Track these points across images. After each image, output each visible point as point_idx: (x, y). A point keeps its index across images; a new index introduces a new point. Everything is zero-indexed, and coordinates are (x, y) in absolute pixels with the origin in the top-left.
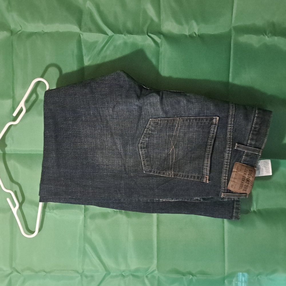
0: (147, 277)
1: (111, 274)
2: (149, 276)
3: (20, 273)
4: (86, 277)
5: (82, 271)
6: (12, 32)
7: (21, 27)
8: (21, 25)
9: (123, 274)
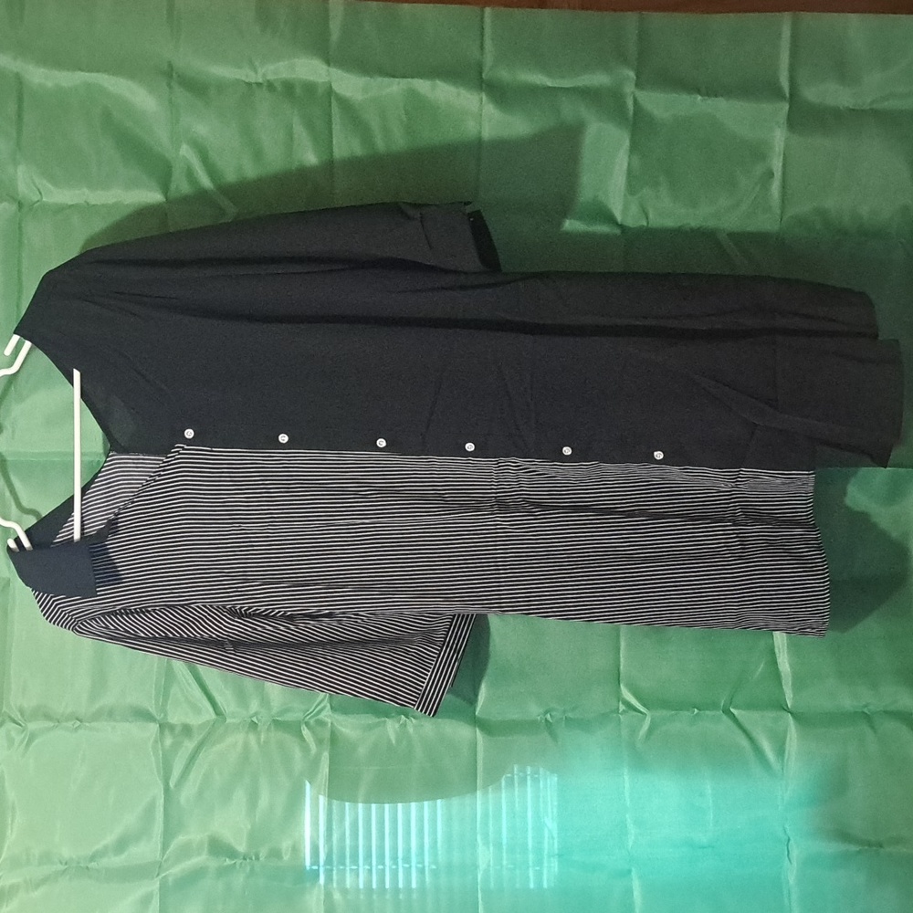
0: (307, 724)
1: (228, 721)
2: (312, 721)
3: (20, 725)
4: (172, 728)
5: (162, 715)
6: (20, 205)
7: (40, 193)
8: (41, 190)
9: (255, 719)
